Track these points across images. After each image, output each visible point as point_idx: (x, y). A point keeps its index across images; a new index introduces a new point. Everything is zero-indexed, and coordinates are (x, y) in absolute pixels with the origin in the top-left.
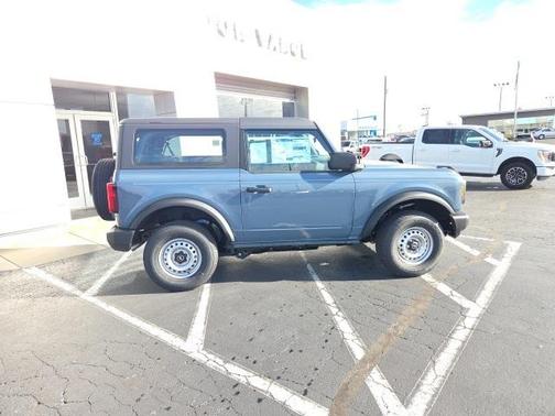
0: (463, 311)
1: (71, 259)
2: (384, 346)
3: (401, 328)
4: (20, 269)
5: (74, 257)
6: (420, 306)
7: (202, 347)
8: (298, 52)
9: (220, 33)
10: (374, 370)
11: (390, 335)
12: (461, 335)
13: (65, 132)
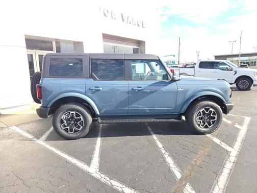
0: (228, 153)
1: (32, 122)
2: (191, 172)
3: (198, 162)
4: (7, 127)
5: (34, 121)
6: (206, 150)
7: (98, 170)
8: (141, 25)
9: (105, 15)
10: (187, 185)
11: (192, 165)
12: (229, 166)
13: (31, 60)
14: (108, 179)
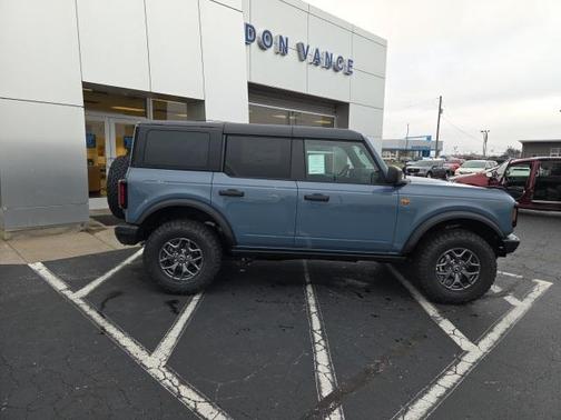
0: (460, 353)
4: (27, 265)
6: (413, 343)
7: (164, 364)
10: (336, 411)
11: (367, 371)
12: (449, 380)
14: (176, 382)
